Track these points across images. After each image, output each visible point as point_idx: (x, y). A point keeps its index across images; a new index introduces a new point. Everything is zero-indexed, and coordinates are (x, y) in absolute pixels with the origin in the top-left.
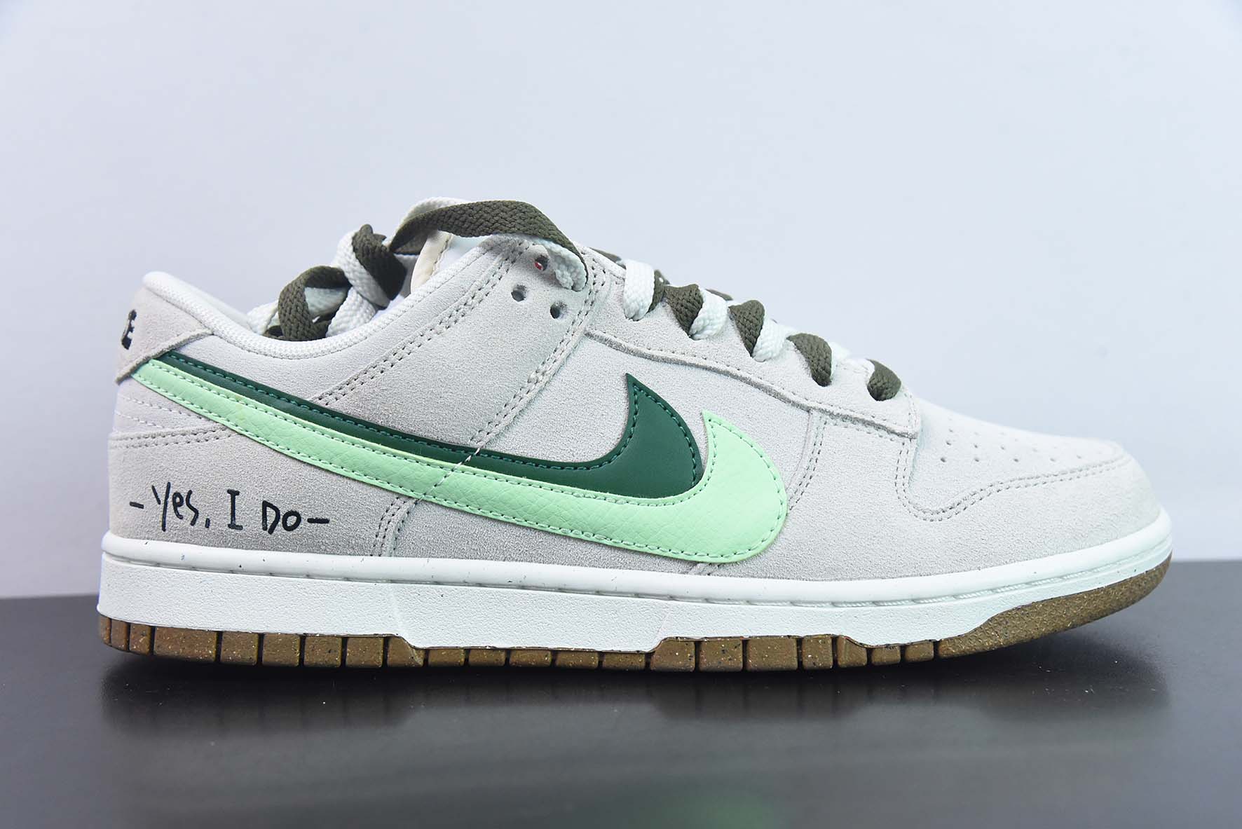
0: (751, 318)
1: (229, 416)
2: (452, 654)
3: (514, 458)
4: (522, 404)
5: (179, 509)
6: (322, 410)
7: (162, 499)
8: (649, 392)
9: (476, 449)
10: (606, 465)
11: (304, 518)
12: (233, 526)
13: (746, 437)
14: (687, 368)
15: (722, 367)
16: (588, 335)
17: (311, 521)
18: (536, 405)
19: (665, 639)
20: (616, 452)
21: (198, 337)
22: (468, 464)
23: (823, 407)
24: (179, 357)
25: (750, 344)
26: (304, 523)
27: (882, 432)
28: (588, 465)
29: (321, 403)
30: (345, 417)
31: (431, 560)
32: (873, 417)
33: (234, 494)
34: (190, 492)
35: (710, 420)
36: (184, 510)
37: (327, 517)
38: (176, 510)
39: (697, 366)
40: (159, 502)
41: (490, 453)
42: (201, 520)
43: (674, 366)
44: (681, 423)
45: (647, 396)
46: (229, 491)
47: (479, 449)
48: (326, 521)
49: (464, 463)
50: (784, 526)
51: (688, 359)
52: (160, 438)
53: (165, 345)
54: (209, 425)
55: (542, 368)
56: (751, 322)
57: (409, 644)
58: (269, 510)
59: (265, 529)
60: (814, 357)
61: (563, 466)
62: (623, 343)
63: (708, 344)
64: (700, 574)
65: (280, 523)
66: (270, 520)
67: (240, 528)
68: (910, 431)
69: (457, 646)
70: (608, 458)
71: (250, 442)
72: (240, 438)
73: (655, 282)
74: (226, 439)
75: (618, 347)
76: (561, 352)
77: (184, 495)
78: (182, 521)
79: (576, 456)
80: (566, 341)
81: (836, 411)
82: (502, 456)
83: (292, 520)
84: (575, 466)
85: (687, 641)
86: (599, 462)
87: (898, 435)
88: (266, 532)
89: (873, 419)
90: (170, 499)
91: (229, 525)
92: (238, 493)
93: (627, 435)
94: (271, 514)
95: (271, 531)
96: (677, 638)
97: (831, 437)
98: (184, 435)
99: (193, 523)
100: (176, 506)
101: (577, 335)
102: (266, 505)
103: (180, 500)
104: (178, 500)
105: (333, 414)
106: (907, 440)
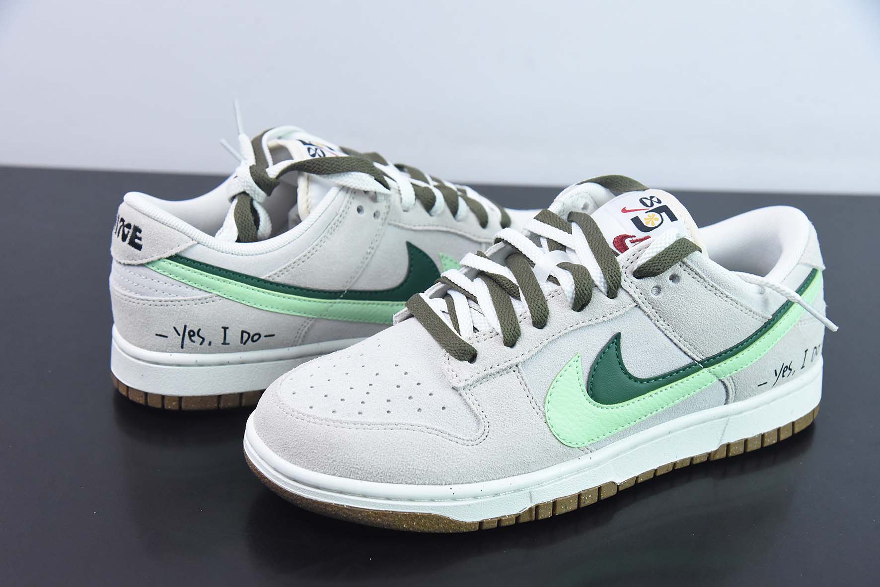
1: (220, 290)
5: (192, 338)
6: (271, 283)
7: (181, 334)
10: (401, 288)
11: (263, 336)
12: (224, 343)
17: (265, 336)
21: (192, 246)
22: (342, 299)
24: (182, 258)
26: (262, 338)
28: (393, 290)
29: (270, 279)
30: (284, 285)
33: (225, 329)
34: (199, 330)
36: (195, 338)
37: (274, 333)
38: (190, 339)
40: (179, 335)
41: (351, 292)
42: (206, 343)
46: (223, 328)
48: (274, 335)
49: (339, 299)
52: (177, 302)
53: (173, 252)
54: (208, 295)
58: (245, 334)
59: (242, 343)
61: (382, 292)
65: (250, 339)
66: (245, 339)
67: (228, 344)
70: (401, 285)
71: (233, 303)
72: (227, 300)
74: (220, 302)
77: (196, 331)
78: (195, 344)
82: (356, 292)
83: (256, 337)
84: (388, 291)
86: (398, 287)
88: (242, 344)
90: (187, 334)
91: (222, 344)
92: (228, 328)
94: (246, 335)
95: (245, 344)
98: (193, 300)
99: (201, 344)
100: (190, 336)
102: (243, 332)
103: (192, 334)
104: (192, 333)
105: (278, 284)
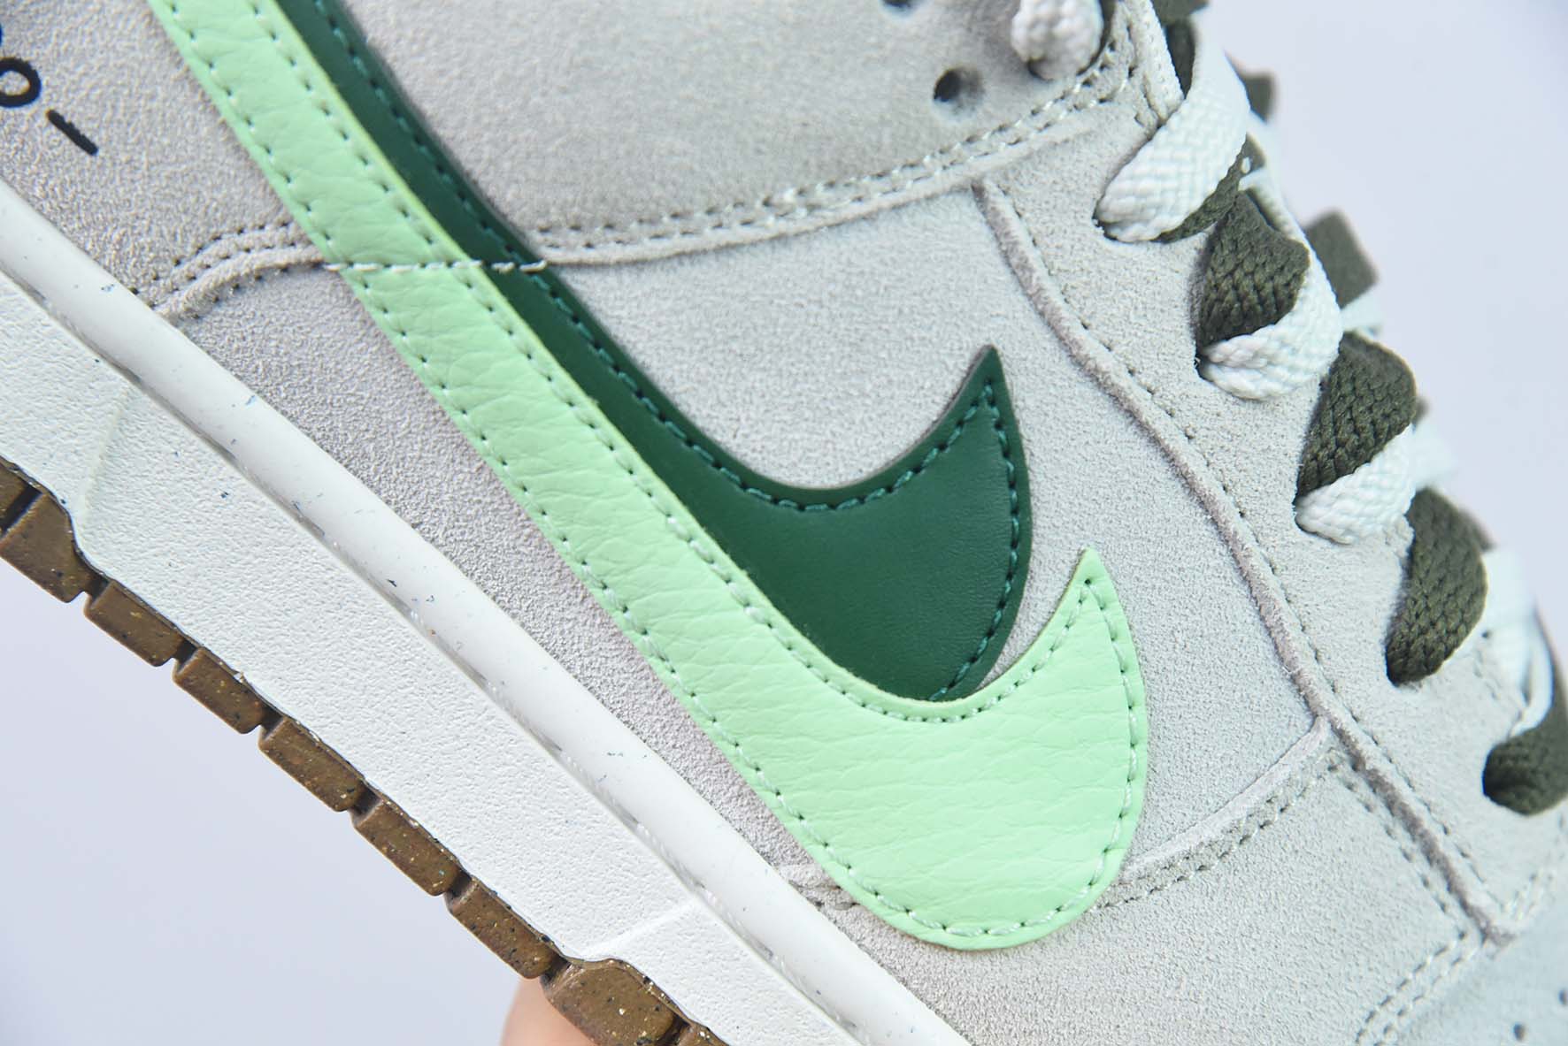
0: (1364, 421)
2: (153, 630)
3: (601, 339)
4: (711, 237)
8: (1007, 421)
9: (536, 260)
10: (786, 508)
11: (45, 102)
13: (1134, 678)
14: (1132, 428)
15: (1207, 482)
16: (978, 192)
17: (55, 119)
18: (742, 263)
19: (621, 962)
20: (831, 498)
22: (496, 278)
23: (1353, 730)
25: (1313, 477)
27: (1435, 876)
28: (748, 478)
31: (261, 406)
32: (1446, 831)
35: (1088, 582)
37: (96, 140)
39: (1155, 440)
41: (559, 290)
43: (1105, 402)
44: (1021, 540)
45: (998, 426)
47: (541, 265)
49: (487, 268)
50: (1060, 937)
51: (1150, 412)
55: (820, 193)
56: (1356, 431)
57: (74, 541)
60: (1427, 608)
61: (694, 436)
62: (1040, 271)
63: (1222, 409)
64: (798, 887)
68: (1500, 922)
69: (175, 621)
70: (804, 498)
73: (1222, 183)
75: (1018, 270)
76: (888, 188)
79: (738, 441)
80: (919, 172)
81: (1374, 758)
82: (580, 313)
84: (720, 458)
85: (663, 1004)
86: (778, 492)
87: (1464, 905)
89: (1440, 836)
93: (886, 480)
96: (647, 980)
97: (1316, 809)
101: (955, 177)
106: (1473, 935)
